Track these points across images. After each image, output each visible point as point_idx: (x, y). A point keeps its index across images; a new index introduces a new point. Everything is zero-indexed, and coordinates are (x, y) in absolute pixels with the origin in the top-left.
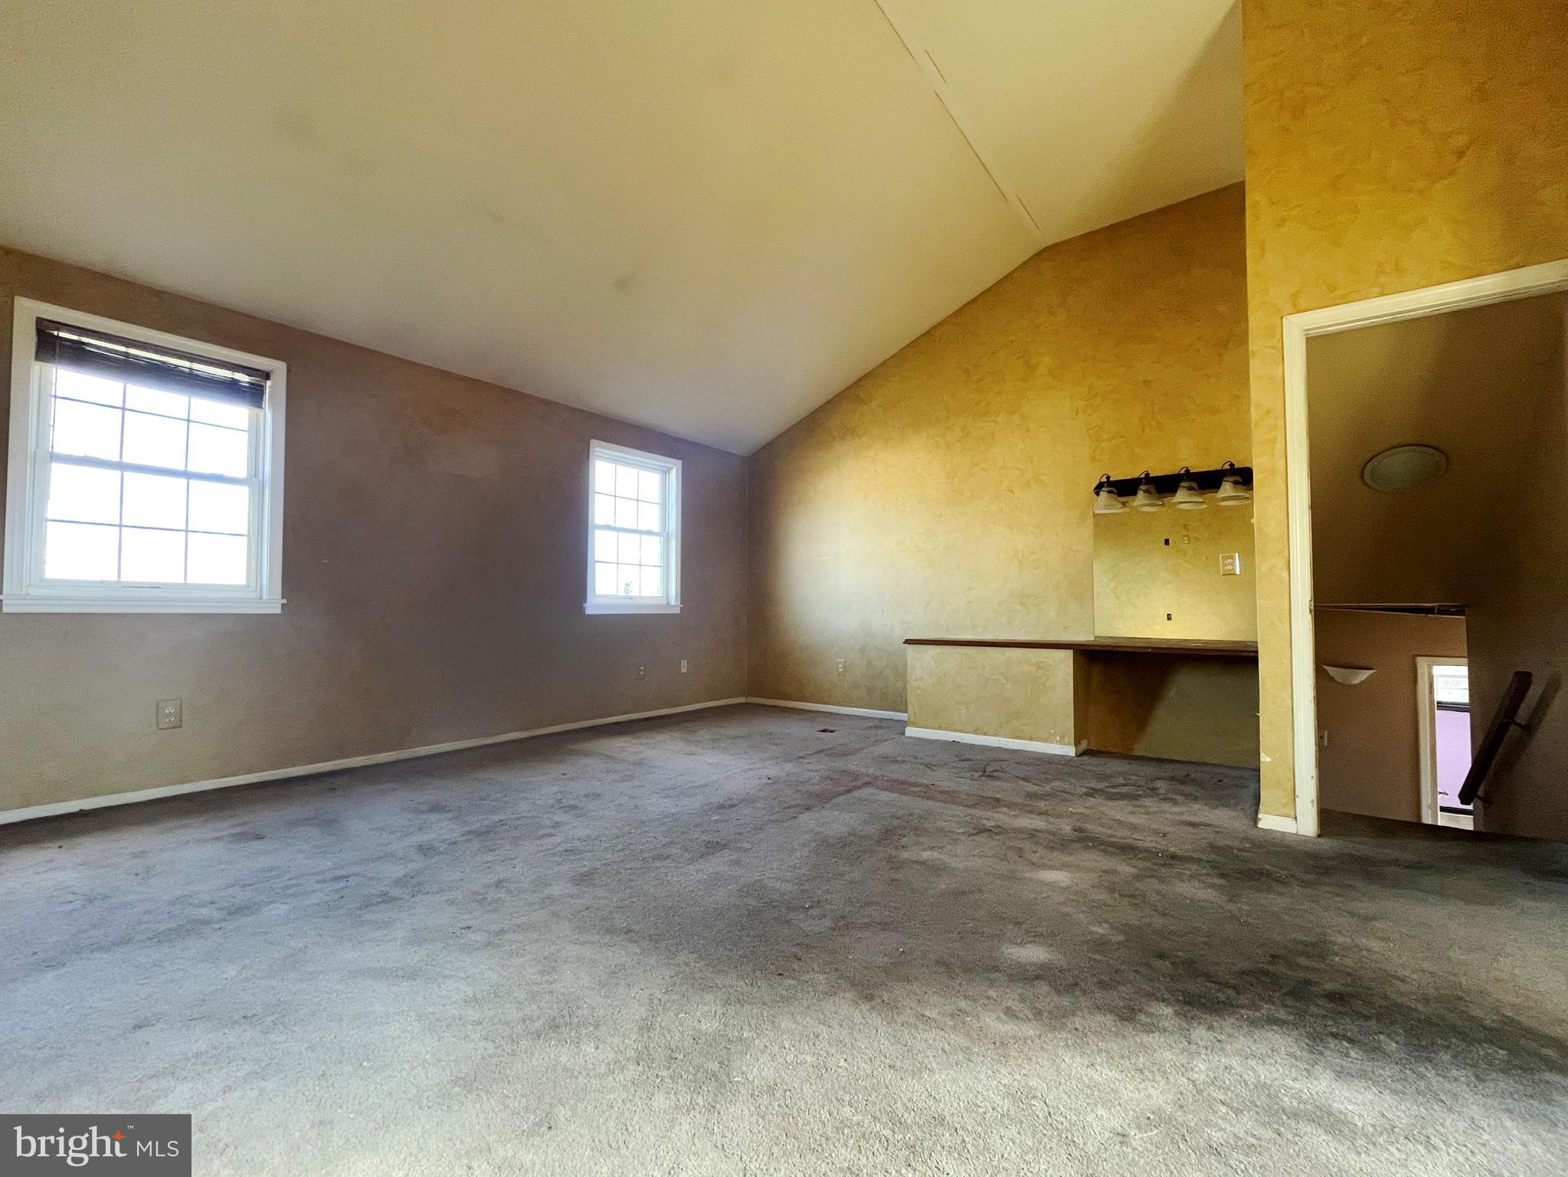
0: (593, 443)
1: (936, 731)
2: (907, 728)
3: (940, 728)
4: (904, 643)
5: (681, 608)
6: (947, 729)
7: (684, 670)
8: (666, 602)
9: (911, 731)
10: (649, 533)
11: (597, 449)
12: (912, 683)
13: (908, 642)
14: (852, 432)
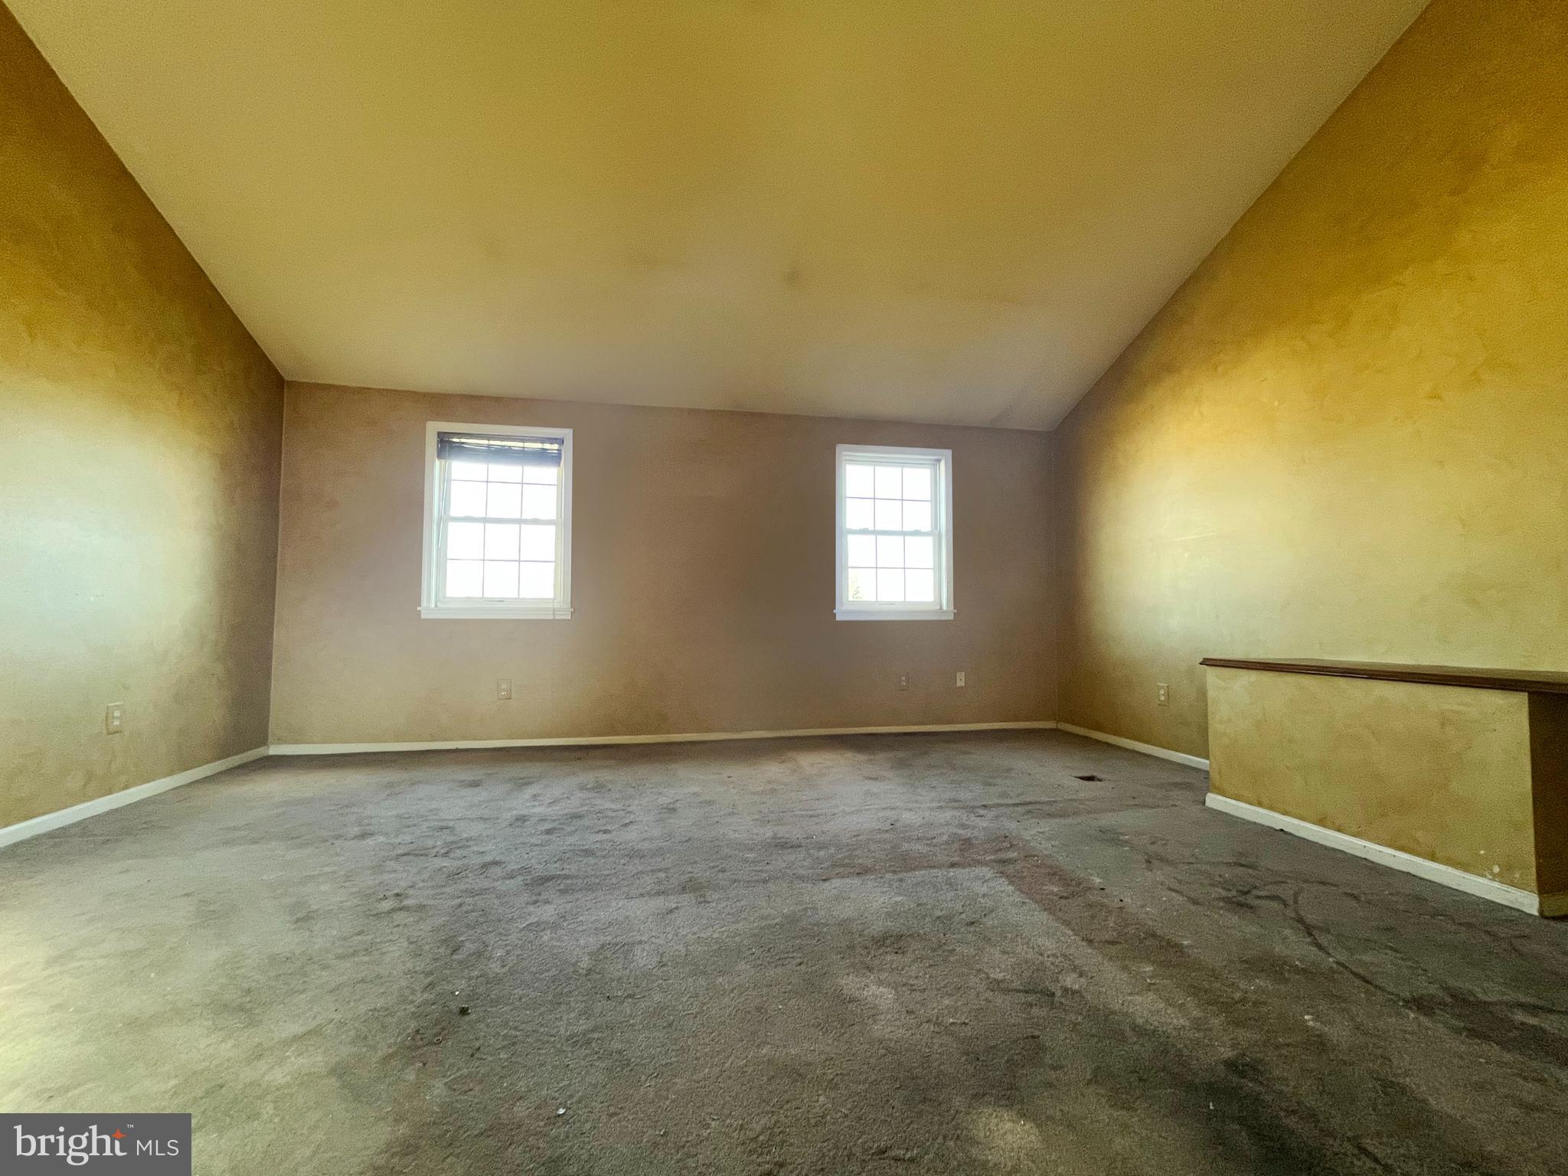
0: (840, 448)
1: (1253, 808)
2: (1209, 794)
3: (1260, 804)
4: (1201, 664)
5: (955, 614)
6: (1271, 808)
7: (960, 683)
8: (939, 608)
9: (1214, 801)
10: (917, 533)
11: (845, 453)
12: (1215, 726)
13: (1208, 662)
14: (1170, 368)
